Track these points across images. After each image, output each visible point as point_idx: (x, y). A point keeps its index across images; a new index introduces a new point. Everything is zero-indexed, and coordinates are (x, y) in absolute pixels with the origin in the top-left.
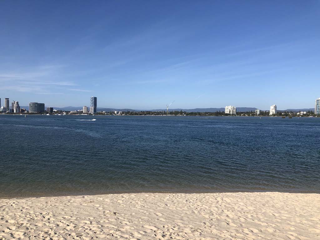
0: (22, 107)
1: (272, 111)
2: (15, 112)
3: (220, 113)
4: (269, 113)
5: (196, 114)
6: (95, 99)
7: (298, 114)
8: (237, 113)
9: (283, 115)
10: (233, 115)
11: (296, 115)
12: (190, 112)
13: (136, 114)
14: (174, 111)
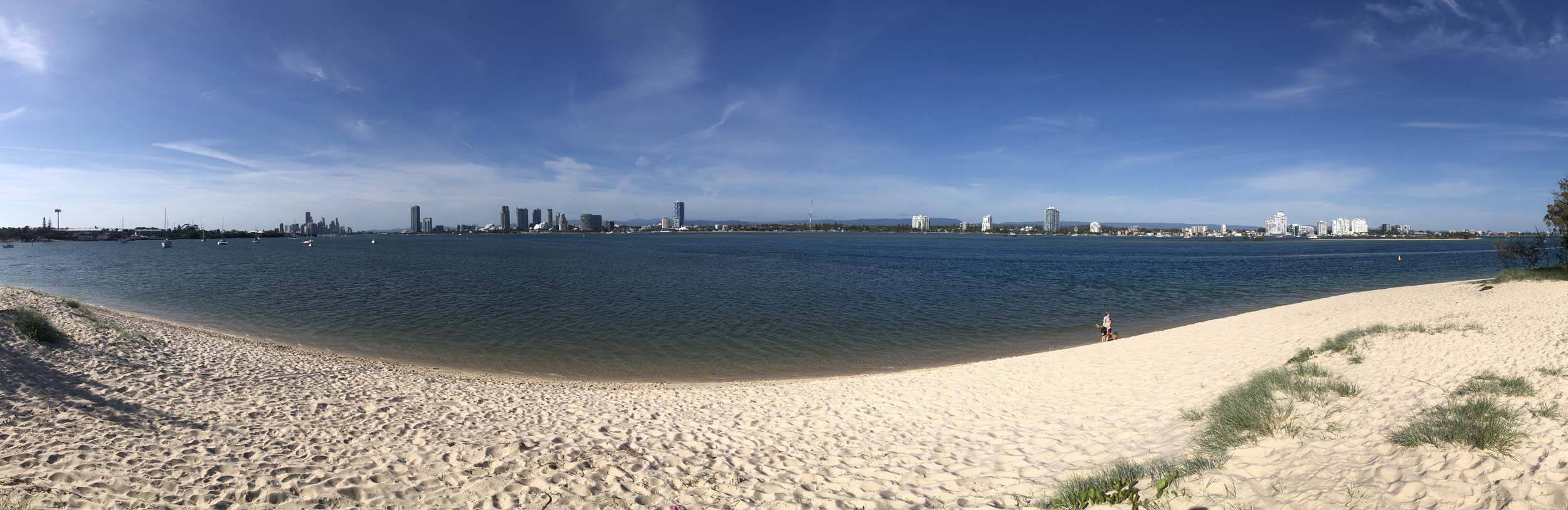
0: (572, 221)
1: (986, 225)
2: (560, 229)
3: (905, 227)
4: (981, 227)
5: (861, 228)
6: (681, 205)
7: (1022, 229)
8: (931, 228)
9: (1002, 232)
10: (924, 230)
11: (1019, 231)
12: (849, 225)
13: (754, 229)
14: (822, 223)
